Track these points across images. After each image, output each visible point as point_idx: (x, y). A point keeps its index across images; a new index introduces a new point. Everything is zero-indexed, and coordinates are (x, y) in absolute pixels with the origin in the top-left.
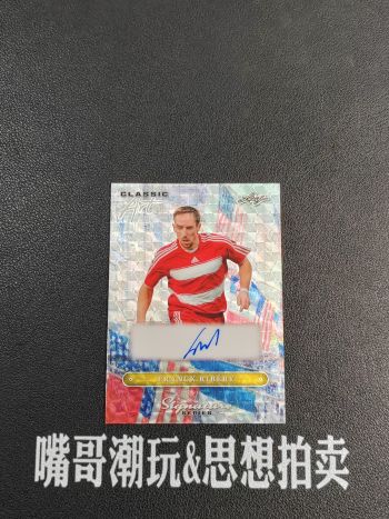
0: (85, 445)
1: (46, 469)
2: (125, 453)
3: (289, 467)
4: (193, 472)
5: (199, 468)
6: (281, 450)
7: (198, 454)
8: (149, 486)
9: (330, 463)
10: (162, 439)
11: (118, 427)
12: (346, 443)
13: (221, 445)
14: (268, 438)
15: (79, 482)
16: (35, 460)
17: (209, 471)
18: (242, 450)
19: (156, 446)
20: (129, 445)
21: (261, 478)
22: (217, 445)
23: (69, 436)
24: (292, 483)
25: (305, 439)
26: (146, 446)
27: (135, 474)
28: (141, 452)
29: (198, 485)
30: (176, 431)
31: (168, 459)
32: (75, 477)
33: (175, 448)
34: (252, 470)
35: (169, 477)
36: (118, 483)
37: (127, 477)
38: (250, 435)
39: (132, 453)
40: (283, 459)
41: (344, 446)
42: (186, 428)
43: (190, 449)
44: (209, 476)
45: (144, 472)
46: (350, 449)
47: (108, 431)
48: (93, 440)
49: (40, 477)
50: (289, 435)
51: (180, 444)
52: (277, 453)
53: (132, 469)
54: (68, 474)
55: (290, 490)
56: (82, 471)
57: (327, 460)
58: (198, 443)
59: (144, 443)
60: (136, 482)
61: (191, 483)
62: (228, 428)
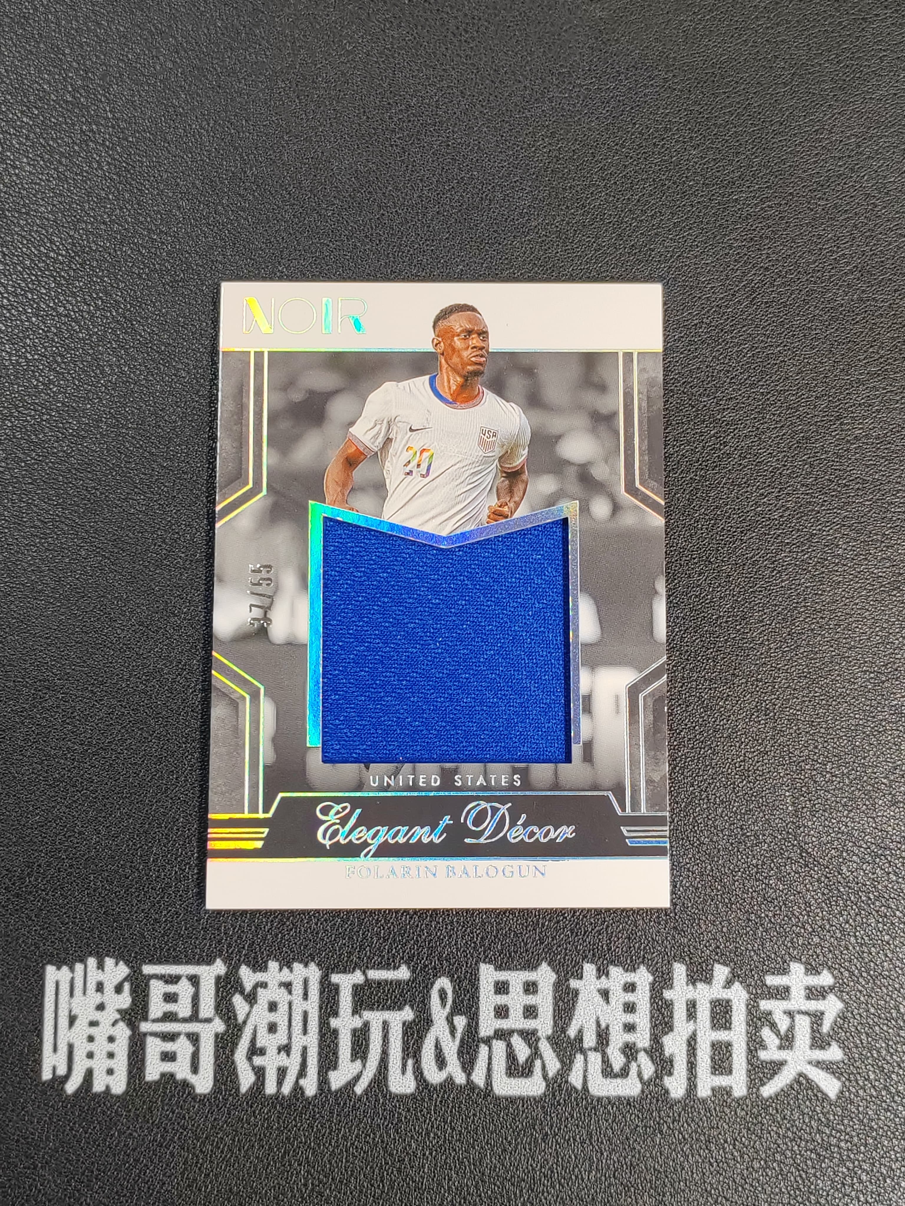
0: (171, 988)
1: (71, 1047)
2: (273, 1007)
3: (692, 1043)
4: (446, 1055)
5: (461, 1046)
6: (671, 1001)
7: (461, 1010)
8: (335, 1091)
9: (795, 1035)
10: (367, 971)
11: (253, 942)
12: (836, 984)
13: (520, 989)
14: (638, 971)
15: (157, 1083)
16: (42, 1025)
17: (487, 1053)
18: (573, 1000)
19: (353, 989)
20: (282, 988)
21: (622, 1069)
22: (508, 987)
23: (128, 965)
24: (699, 1084)
25: (732, 972)
26: (326, 990)
27: (299, 1060)
28: (313, 1006)
29: (461, 1087)
30: (404, 952)
31: (383, 1023)
32: (145, 1069)
33: (401, 995)
34: (598, 1051)
35: (386, 1068)
36: (254, 1084)
37: (279, 1069)
38: (592, 962)
39: (290, 1008)
40: (676, 1024)
41: (831, 990)
42: (429, 944)
43: (441, 996)
44: (489, 1065)
45: (321, 1057)
46: (848, 997)
47: (230, 951)
48: (191, 976)
49: (54, 1069)
50: (691, 963)
51: (413, 986)
52: (662, 1007)
53: (291, 1048)
54: (129, 1061)
55: (694, 1101)
56: (162, 1053)
57: (788, 1024)
58: (460, 982)
59: (321, 982)
60: (302, 1082)
61: (441, 1084)
62: (537, 945)
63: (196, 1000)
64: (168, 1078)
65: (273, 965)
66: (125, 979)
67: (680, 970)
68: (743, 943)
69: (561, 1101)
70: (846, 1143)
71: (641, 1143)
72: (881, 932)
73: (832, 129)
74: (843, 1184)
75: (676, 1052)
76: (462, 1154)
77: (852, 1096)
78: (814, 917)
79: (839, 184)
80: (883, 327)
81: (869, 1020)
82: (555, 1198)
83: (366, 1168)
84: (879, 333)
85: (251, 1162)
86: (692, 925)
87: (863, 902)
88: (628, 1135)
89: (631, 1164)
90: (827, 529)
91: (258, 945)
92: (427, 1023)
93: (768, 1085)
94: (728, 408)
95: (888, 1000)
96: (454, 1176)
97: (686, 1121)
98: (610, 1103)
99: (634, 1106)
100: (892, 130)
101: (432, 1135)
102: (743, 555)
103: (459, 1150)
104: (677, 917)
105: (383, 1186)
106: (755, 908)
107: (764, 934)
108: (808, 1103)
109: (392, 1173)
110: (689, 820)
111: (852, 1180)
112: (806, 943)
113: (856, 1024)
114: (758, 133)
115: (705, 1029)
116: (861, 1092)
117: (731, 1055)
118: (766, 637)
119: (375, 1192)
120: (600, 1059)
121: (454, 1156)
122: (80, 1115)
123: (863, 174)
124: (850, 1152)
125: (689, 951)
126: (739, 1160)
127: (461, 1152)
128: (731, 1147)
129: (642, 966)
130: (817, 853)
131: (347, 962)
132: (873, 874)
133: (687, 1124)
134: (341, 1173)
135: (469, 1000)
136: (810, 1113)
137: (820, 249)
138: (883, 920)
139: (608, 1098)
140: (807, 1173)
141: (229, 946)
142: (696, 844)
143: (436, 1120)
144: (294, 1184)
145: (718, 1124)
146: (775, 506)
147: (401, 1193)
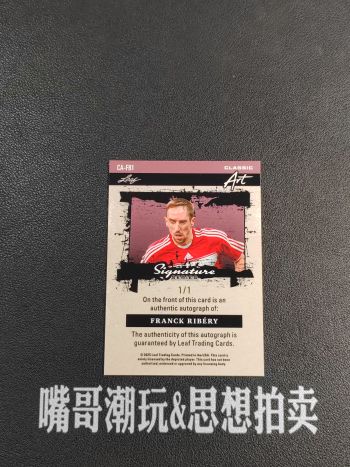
3: (264, 415)
63: (92, 399)
64: (82, 427)
65: (119, 387)
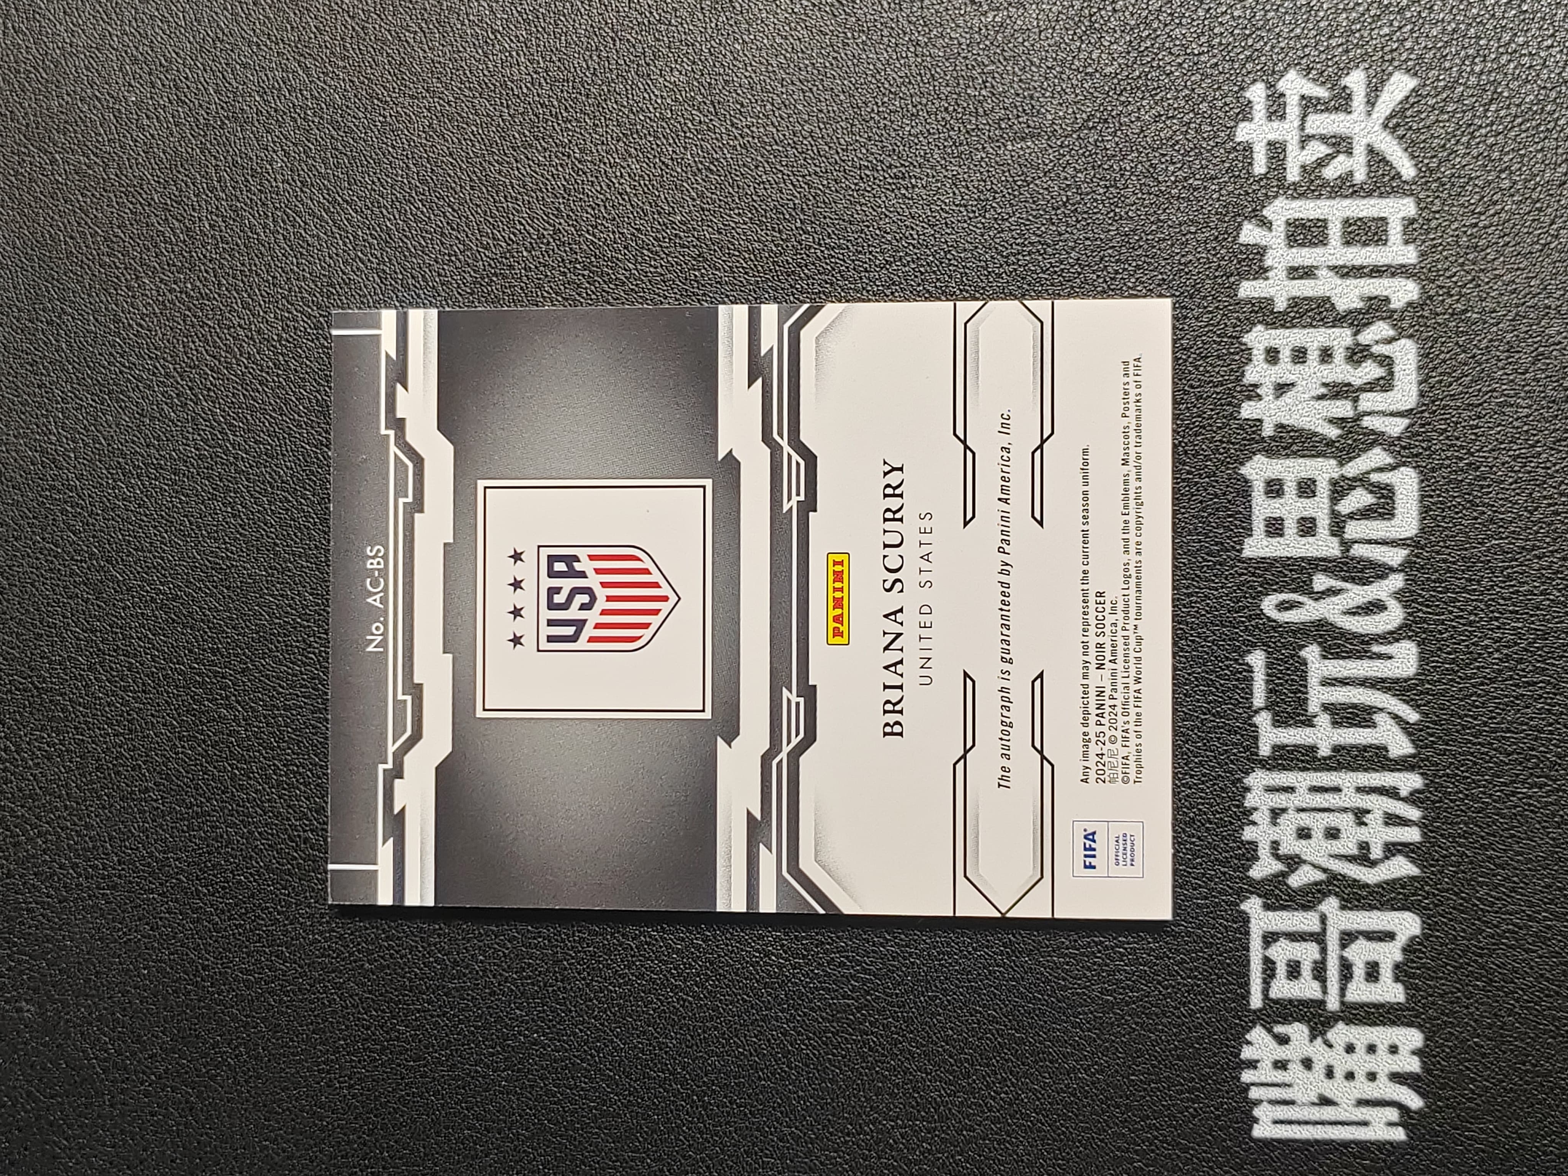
0: (1281, 970)
1: (1362, 1103)
2: (1304, 834)
4: (1365, 600)
5: (1353, 580)
6: (1289, 300)
7: (1304, 582)
8: (1416, 748)
9: (1332, 134)
10: (1254, 708)
11: (1217, 860)
12: (1263, 80)
13: (1276, 503)
14: (1250, 345)
15: (1406, 988)
16: (1333, 1141)
17: (1361, 545)
18: (1289, 432)
19: (1279, 726)
20: (1278, 821)
21: (1381, 364)
22: (1275, 519)
23: (1251, 1028)
24: (1400, 262)
25: (1248, 218)
26: (1280, 762)
27: (1374, 797)
28: (1302, 780)
29: (1407, 580)
30: (1227, 658)
31: (1323, 685)
32: (1388, 1003)
33: (1286, 662)
34: (1358, 397)
35: (1383, 680)
36: (1408, 857)
37: (1387, 824)
38: (1239, 406)
39: (1303, 810)
40: (1320, 293)
41: (1271, 86)
42: (1217, 625)
43: (1287, 609)
44: (1379, 543)
45: (1369, 768)
46: (1280, 64)
47: (1231, 891)
48: (1264, 942)
49: (1391, 1124)
50: (1238, 274)
51: (1273, 645)
52: (1296, 312)
53: (1358, 809)
54: (1378, 1025)
55: (1423, 268)
56: (1367, 980)
57: (1318, 143)
58: (1268, 583)
59: (1269, 769)
60: (1404, 793)
61: (1405, 607)
62: (1217, 481)
66: (1269, 1031)
67: (1248, 289)
68: (1211, 205)
69: (1424, 445)
70: (1476, 64)
71: (1479, 338)
72: (1193, 20)
73: (113, 97)
74: (1530, 67)
75: (1357, 294)
76: (1497, 577)
77: (1412, 56)
78: (1175, 109)
79: (188, 87)
80: (380, 26)
81: (1310, 35)
82: (1553, 452)
83: (1518, 705)
84: (389, 31)
85: (1512, 860)
86: (1187, 274)
87: (1153, 45)
88: (1469, 356)
89: (1508, 351)
90: (653, 97)
91: (1221, 854)
92: (1323, 626)
93: (1399, 170)
94: (492, 233)
95: (1283, 11)
96: (1526, 588)
97: (1448, 278)
98: (1426, 381)
99: (1431, 347)
100: (114, 16)
101: (1472, 618)
102: (690, 212)
103: (1492, 581)
104: (1177, 294)
105: (1541, 682)
106: (1164, 189)
107: (1198, 176)
108: (1423, 116)
109: (1523, 670)
110: (1046, 279)
111: (1525, 55)
112: (1209, 120)
113: (1316, 53)
114: (121, 197)
115: (1326, 255)
116: (1408, 44)
117: (1360, 219)
118: (800, 179)
119: (1548, 693)
120: (1369, 394)
121: (1501, 587)
122: (1453, 1089)
123: (174, 55)
124: (1488, 59)
125: (1222, 276)
126: (1500, 207)
127: (1495, 579)
128: (1483, 218)
129: (1244, 340)
130: (1088, 107)
131: (1242, 736)
132: (1115, 32)
133: (1453, 276)
134: (1524, 738)
135: (1291, 570)
136: (1437, 112)
137: (276, 111)
138: (1177, 18)
139: (1420, 383)
140: (1516, 116)
141: (1222, 892)
142: (1079, 270)
143: (1451, 612)
144: (1539, 802)
145: (1452, 236)
146: (624, 168)
147: (1550, 658)
